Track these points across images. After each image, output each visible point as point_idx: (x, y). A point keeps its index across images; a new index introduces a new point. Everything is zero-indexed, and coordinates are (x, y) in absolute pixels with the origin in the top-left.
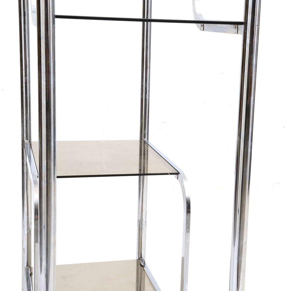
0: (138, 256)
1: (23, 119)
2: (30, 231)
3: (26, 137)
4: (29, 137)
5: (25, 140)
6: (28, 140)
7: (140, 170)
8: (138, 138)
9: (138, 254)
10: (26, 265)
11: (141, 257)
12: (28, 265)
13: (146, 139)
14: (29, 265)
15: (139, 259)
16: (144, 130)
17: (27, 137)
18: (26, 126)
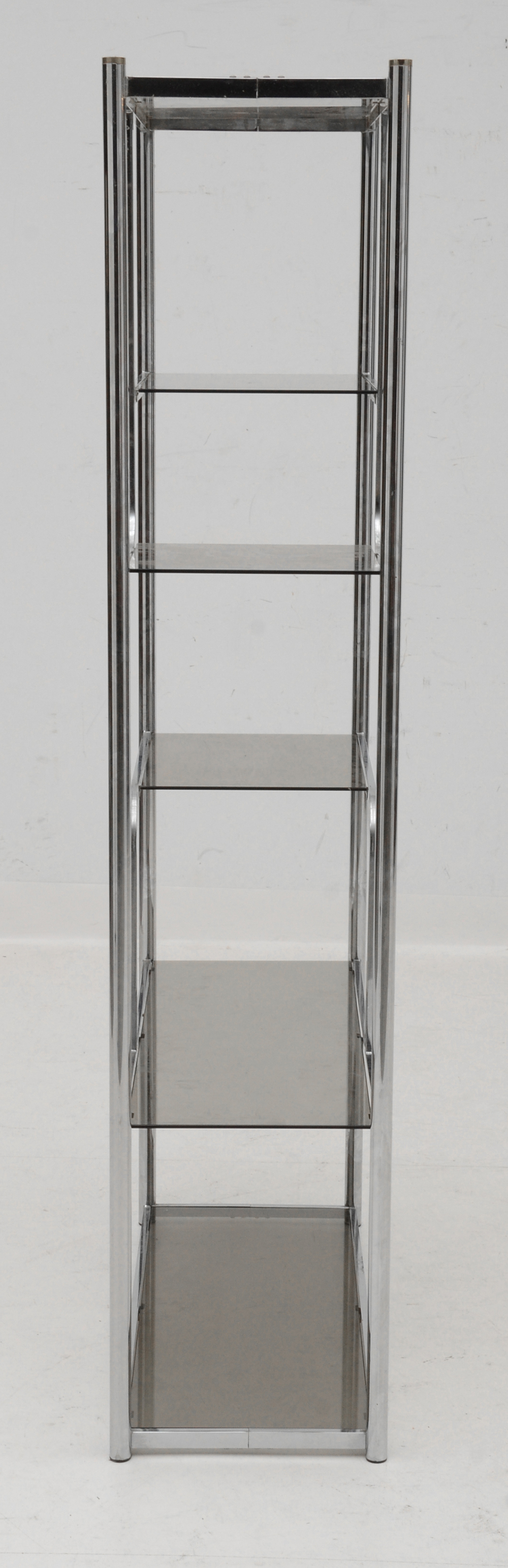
0: (350, 955)
1: (142, 686)
2: (153, 910)
3: (146, 726)
4: (151, 726)
5: (144, 731)
6: (149, 730)
7: (353, 781)
8: (349, 731)
9: (350, 952)
10: (145, 955)
11: (357, 958)
12: (148, 957)
13: (363, 734)
14: (151, 958)
15: (352, 960)
16: (360, 717)
17: (148, 726)
18: (147, 705)
